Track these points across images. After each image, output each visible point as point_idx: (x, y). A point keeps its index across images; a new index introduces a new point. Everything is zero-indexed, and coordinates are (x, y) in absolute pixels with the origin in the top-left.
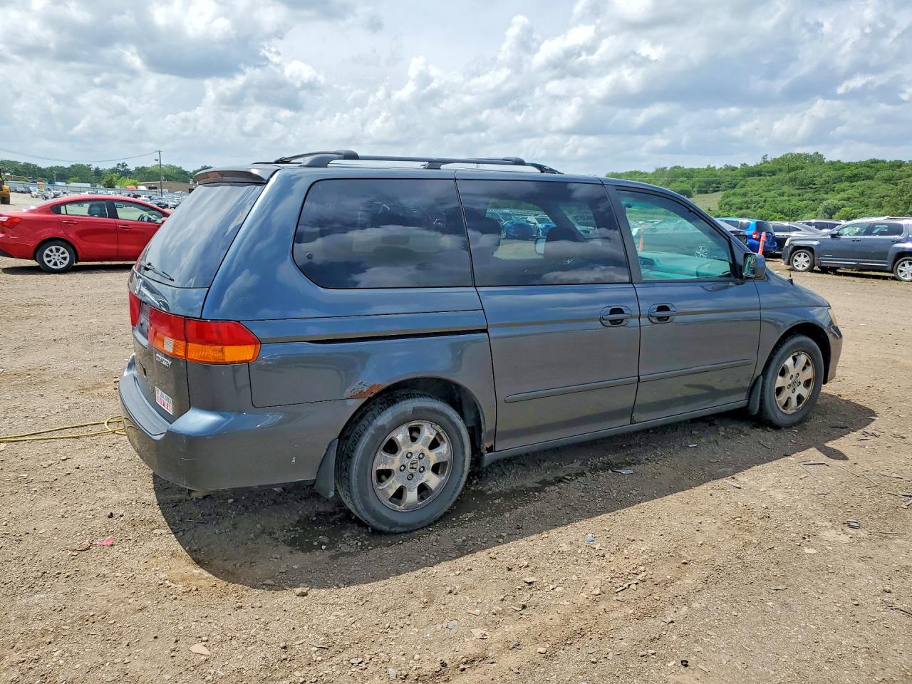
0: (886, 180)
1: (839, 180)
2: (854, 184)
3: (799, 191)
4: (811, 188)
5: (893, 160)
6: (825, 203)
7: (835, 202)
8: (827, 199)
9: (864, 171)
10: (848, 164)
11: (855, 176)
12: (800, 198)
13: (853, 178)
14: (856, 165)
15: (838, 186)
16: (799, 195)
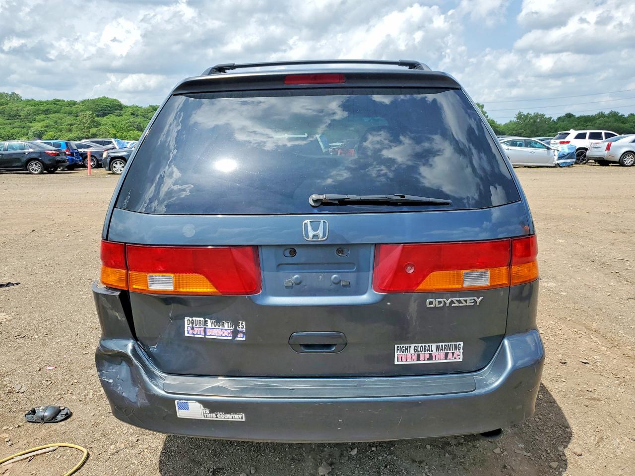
0: (68, 113)
1: (36, 113)
2: (49, 116)
3: (10, 121)
4: (18, 118)
5: (69, 100)
6: (33, 129)
7: (39, 129)
8: (32, 127)
9: (52, 107)
10: (40, 102)
11: (47, 110)
12: (12, 126)
13: (46, 112)
14: (47, 102)
15: (38, 118)
16: (10, 124)
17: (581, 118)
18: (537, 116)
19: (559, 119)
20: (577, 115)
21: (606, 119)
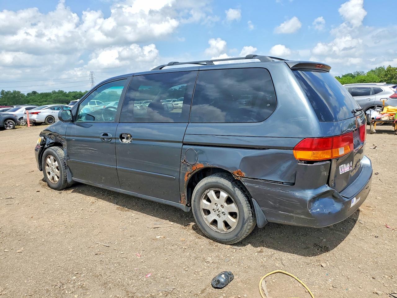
17: (42, 94)
18: (15, 92)
19: (28, 94)
20: (39, 92)
21: (57, 95)
